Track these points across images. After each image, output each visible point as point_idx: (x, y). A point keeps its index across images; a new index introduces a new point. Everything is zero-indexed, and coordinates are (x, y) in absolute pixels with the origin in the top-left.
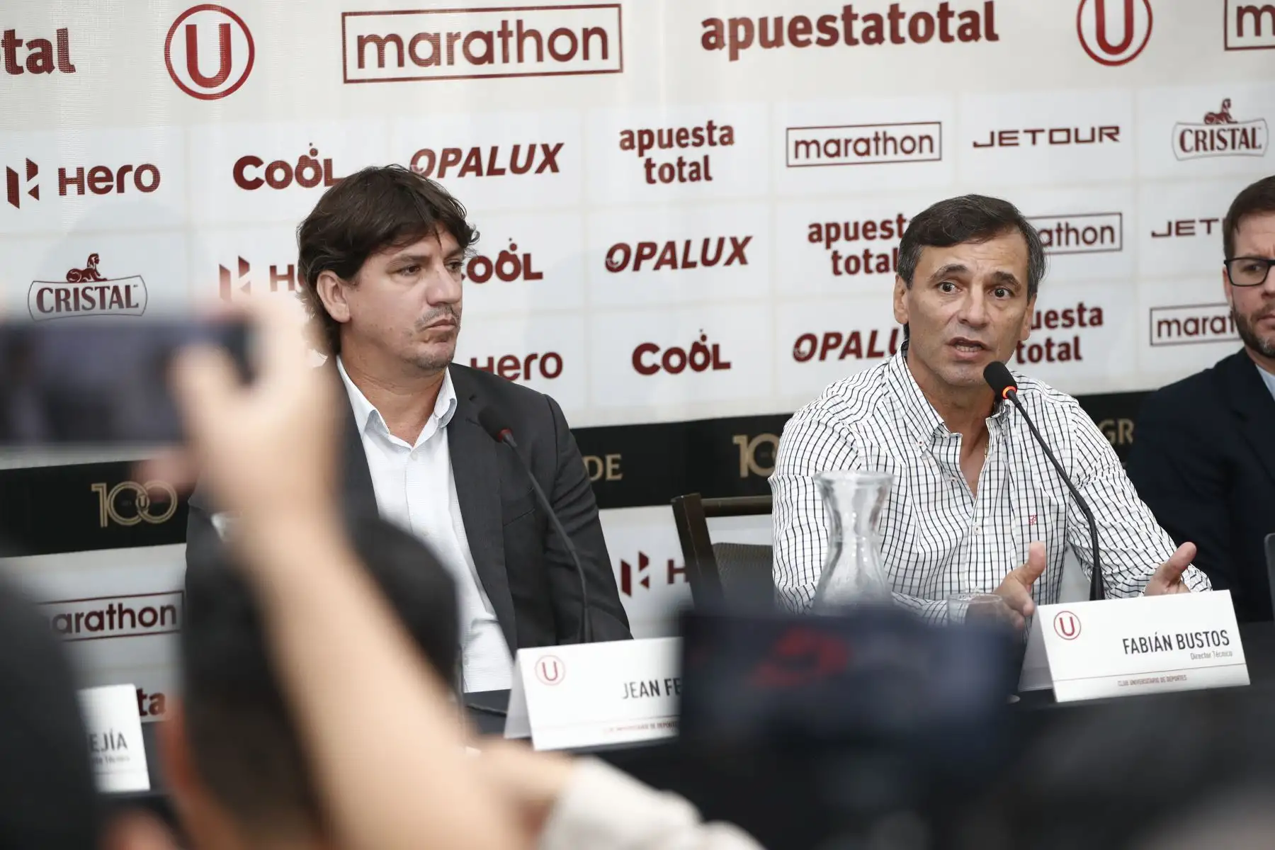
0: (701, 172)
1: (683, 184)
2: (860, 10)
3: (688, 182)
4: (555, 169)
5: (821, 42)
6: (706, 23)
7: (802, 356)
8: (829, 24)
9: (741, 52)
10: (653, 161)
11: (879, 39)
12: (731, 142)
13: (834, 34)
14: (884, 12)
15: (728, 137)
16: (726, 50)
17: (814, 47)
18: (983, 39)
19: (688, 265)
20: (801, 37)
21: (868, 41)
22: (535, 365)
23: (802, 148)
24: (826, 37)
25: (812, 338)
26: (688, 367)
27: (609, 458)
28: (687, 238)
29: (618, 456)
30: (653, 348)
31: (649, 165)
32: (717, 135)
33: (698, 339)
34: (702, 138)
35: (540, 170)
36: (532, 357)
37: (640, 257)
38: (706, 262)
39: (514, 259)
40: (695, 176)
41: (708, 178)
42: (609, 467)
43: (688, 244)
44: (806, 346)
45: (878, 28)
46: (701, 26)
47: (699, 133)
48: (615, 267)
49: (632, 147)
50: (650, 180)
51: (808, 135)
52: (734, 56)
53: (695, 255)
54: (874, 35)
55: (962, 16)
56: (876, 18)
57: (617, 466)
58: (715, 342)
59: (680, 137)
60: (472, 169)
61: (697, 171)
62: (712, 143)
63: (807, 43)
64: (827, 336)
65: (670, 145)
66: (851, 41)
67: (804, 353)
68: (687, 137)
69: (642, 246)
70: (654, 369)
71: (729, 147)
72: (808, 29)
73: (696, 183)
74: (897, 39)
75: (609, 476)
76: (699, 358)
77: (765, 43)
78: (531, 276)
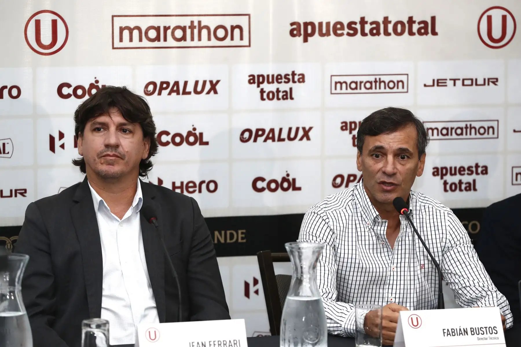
0: (288, 95)
1: (279, 101)
2: (369, 19)
3: (282, 100)
4: (216, 92)
5: (349, 34)
6: (292, 24)
7: (337, 185)
8: (353, 26)
9: (309, 39)
10: (264, 90)
11: (378, 34)
12: (303, 81)
13: (355, 30)
14: (381, 20)
15: (302, 79)
16: (302, 37)
17: (345, 37)
18: (430, 35)
19: (280, 140)
20: (339, 32)
21: (372, 34)
22: (204, 186)
23: (338, 85)
24: (351, 32)
25: (342, 176)
26: (280, 189)
27: (240, 232)
28: (281, 127)
29: (244, 231)
30: (262, 179)
31: (262, 92)
32: (296, 78)
33: (285, 175)
34: (289, 80)
35: (208, 93)
36: (202, 182)
37: (257, 136)
38: (290, 139)
39: (195, 135)
40: (285, 97)
41: (292, 98)
42: (240, 236)
43: (281, 130)
44: (339, 180)
45: (378, 28)
46: (290, 26)
47: (288, 77)
48: (245, 140)
49: (254, 83)
50: (263, 99)
51: (342, 79)
52: (306, 40)
53: (284, 135)
54: (375, 32)
55: (419, 23)
56: (377, 23)
57: (243, 236)
58: (294, 177)
59: (278, 78)
60: (174, 91)
61: (286, 95)
62: (294, 82)
63: (342, 35)
64: (349, 176)
65: (273, 82)
66: (364, 34)
67: (338, 184)
68: (281, 78)
69: (258, 130)
70: (263, 190)
71: (302, 84)
72: (342, 28)
73: (286, 101)
74: (387, 34)
75: (240, 240)
76: (285, 185)
77: (322, 35)
78: (203, 143)
